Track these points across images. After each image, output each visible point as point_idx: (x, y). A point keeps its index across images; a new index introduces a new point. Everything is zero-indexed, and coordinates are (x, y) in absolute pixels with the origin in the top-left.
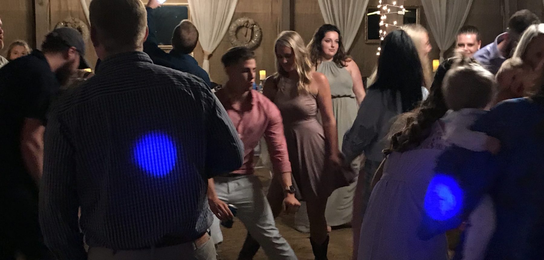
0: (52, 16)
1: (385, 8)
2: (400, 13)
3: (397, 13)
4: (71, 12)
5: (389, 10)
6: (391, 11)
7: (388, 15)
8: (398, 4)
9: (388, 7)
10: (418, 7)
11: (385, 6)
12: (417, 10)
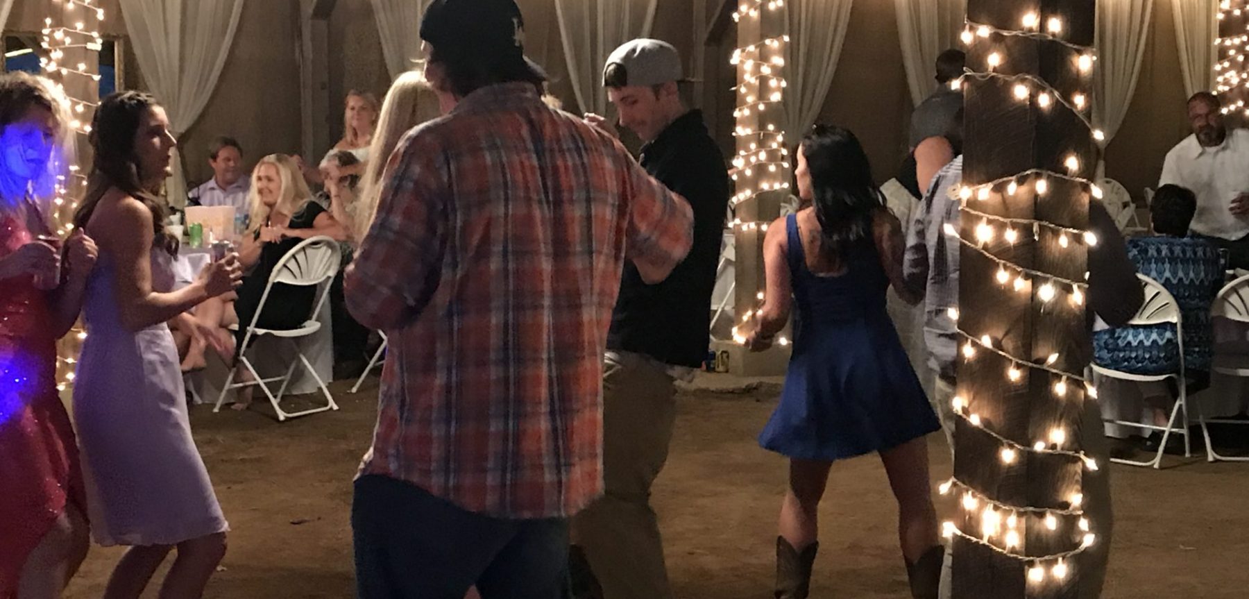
1: (59, 35)
2: (90, 46)
3: (85, 48)
5: (68, 40)
6: (71, 44)
7: (65, 50)
8: (87, 29)
9: (67, 34)
10: (117, 37)
11: (59, 30)
12: (116, 44)
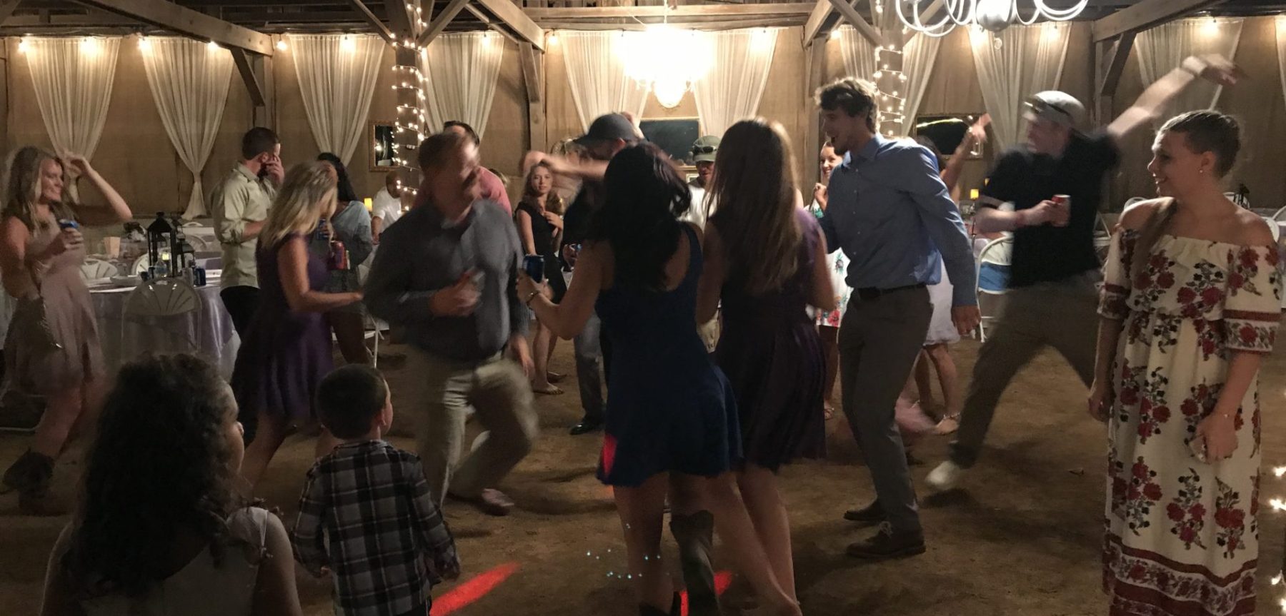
0: (549, 135)
2: (896, 120)
3: (894, 123)
4: (569, 129)
6: (886, 119)
8: (896, 109)
